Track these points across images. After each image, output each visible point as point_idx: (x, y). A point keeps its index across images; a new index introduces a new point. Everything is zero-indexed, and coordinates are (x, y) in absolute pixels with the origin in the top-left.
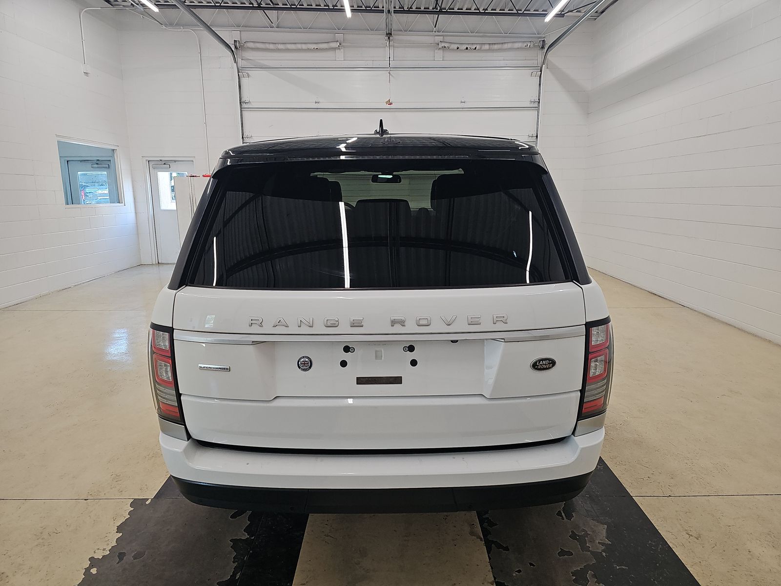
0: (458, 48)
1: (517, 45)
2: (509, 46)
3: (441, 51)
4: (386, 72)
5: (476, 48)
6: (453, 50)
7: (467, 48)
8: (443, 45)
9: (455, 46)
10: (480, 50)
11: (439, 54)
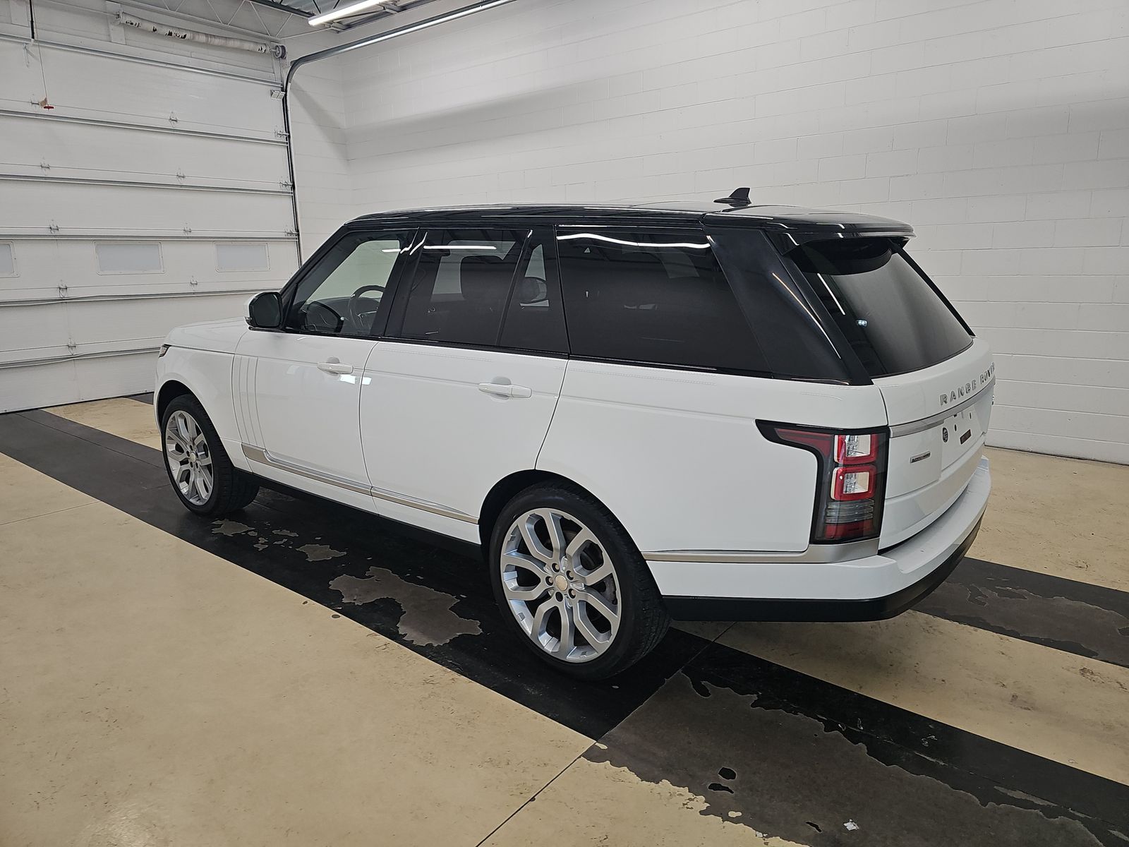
0: (155, 30)
1: (247, 46)
2: (237, 44)
3: (121, 29)
4: (19, 45)
5: (185, 36)
6: (145, 31)
7: (170, 34)
8: (129, 19)
9: (151, 27)
10: (192, 42)
11: (118, 33)
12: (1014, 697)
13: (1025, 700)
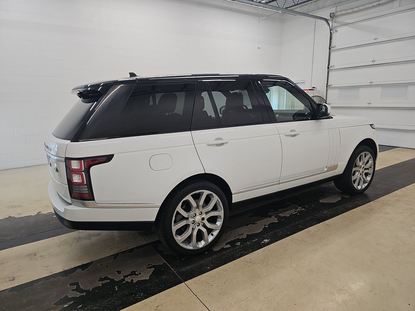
12: (35, 255)
13: (32, 256)
